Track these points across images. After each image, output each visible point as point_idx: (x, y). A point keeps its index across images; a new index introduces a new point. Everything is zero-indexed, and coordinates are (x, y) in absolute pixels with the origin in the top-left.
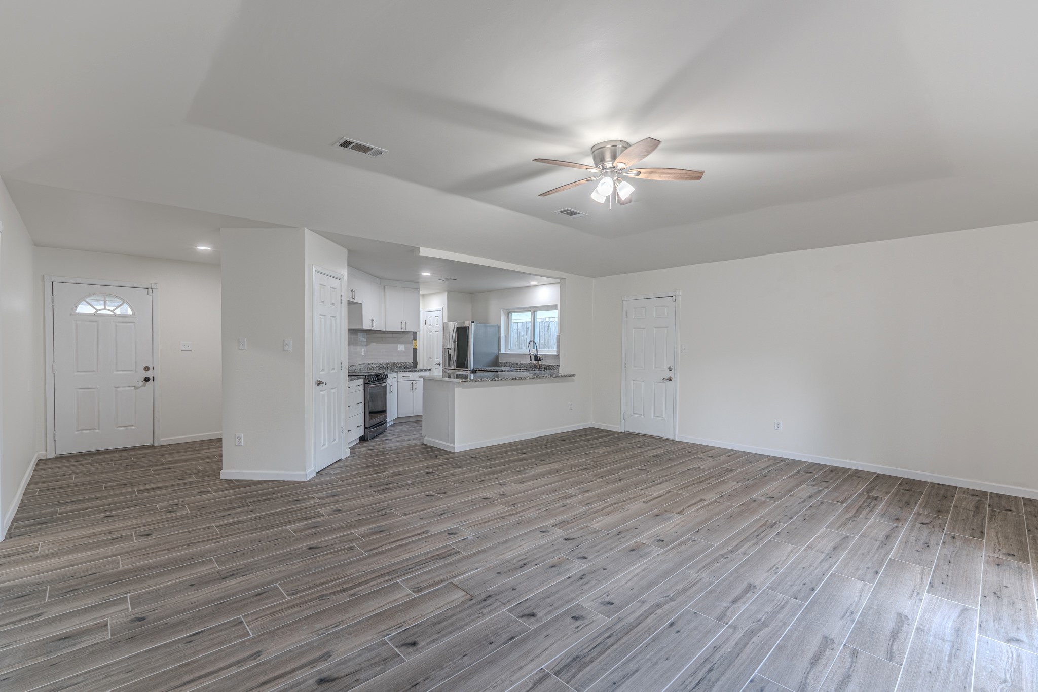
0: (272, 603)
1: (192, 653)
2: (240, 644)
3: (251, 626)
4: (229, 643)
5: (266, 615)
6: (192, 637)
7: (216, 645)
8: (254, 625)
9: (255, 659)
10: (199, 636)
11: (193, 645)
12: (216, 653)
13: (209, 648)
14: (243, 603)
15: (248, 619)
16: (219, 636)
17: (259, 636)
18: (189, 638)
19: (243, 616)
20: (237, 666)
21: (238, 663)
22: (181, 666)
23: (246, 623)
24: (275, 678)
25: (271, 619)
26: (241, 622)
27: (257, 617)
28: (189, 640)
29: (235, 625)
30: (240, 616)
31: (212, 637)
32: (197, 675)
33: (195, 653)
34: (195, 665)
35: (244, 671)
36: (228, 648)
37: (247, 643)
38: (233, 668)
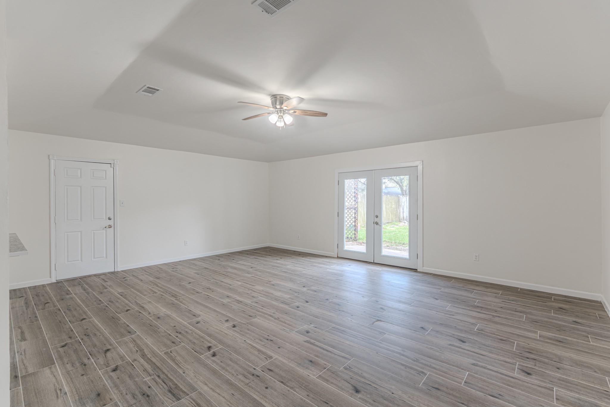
0: (439, 378)
1: (503, 388)
2: (477, 374)
3: (464, 377)
4: (481, 378)
5: (450, 375)
6: (497, 397)
7: (488, 383)
8: (461, 376)
9: (477, 364)
10: (493, 394)
11: (499, 392)
12: (491, 379)
13: (492, 384)
14: (451, 392)
15: (460, 380)
16: (483, 385)
17: (465, 370)
18: (499, 397)
19: (461, 384)
20: (487, 367)
21: (485, 368)
22: (512, 387)
23: (463, 380)
24: (477, 353)
25: (450, 372)
26: (465, 382)
27: (456, 378)
28: (500, 397)
29: (470, 383)
30: (462, 385)
31: (487, 388)
32: (507, 378)
33: (501, 387)
34: (505, 382)
35: (486, 364)
36: (483, 376)
37: (473, 371)
38: (489, 368)
